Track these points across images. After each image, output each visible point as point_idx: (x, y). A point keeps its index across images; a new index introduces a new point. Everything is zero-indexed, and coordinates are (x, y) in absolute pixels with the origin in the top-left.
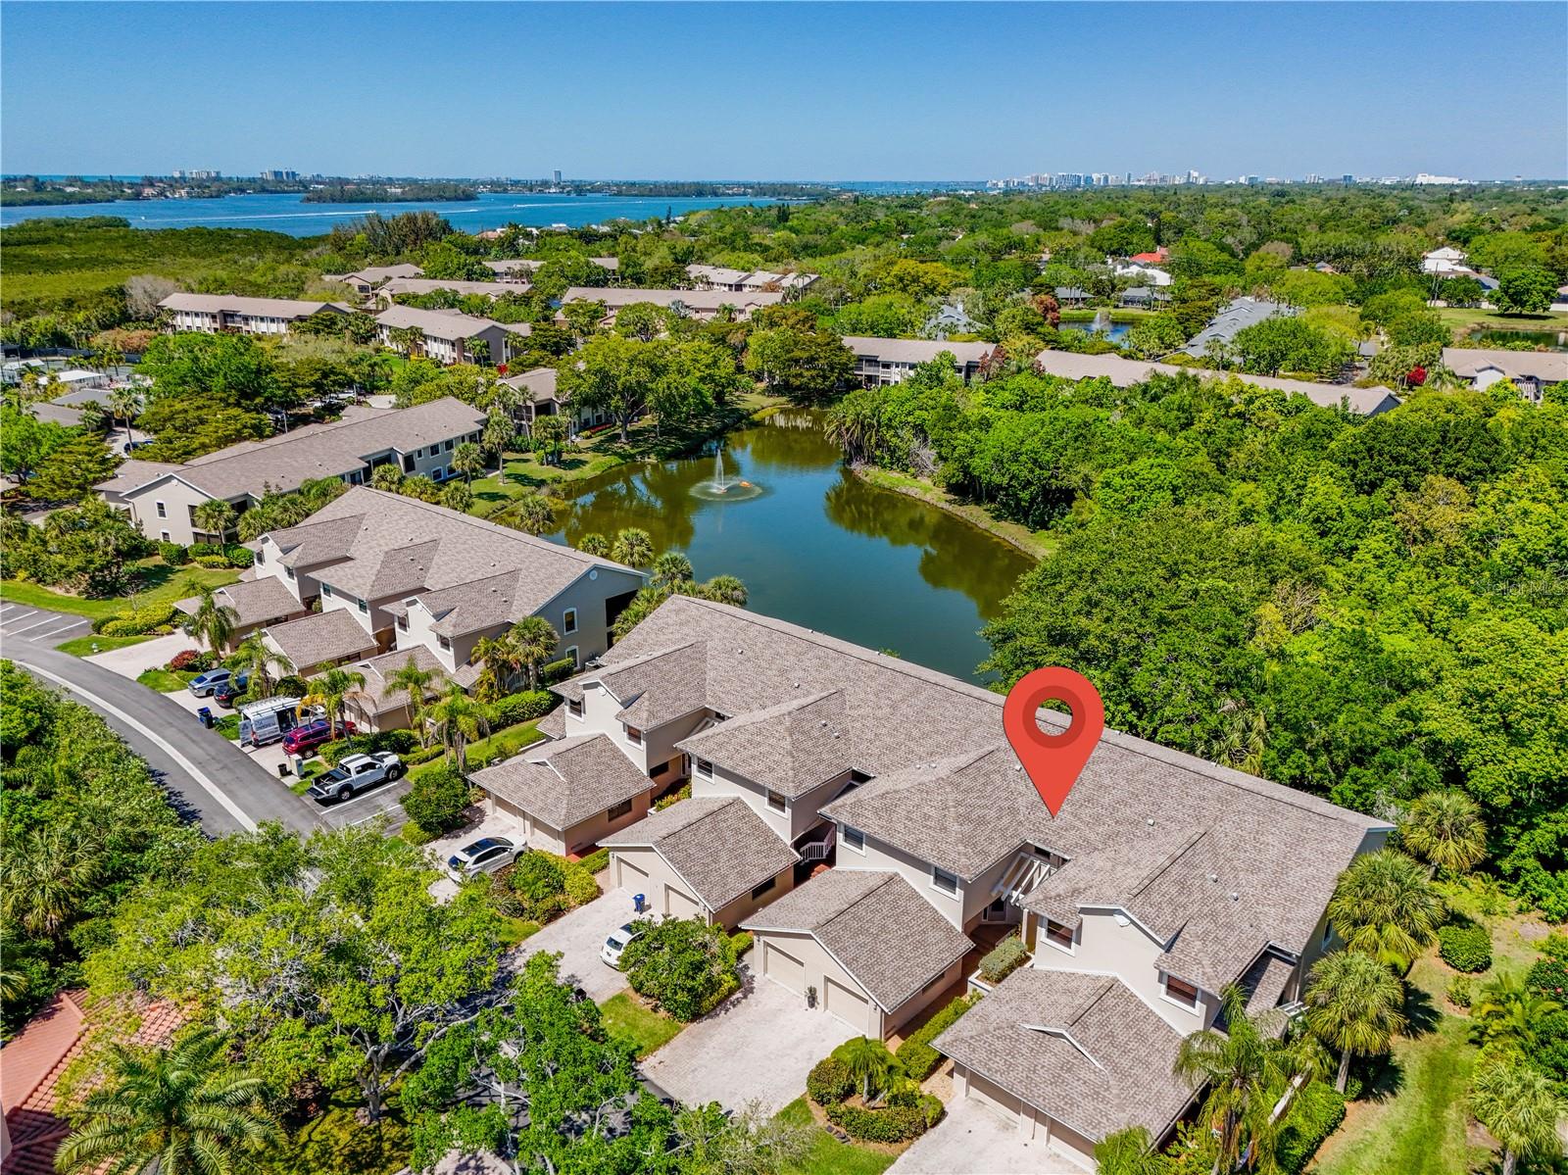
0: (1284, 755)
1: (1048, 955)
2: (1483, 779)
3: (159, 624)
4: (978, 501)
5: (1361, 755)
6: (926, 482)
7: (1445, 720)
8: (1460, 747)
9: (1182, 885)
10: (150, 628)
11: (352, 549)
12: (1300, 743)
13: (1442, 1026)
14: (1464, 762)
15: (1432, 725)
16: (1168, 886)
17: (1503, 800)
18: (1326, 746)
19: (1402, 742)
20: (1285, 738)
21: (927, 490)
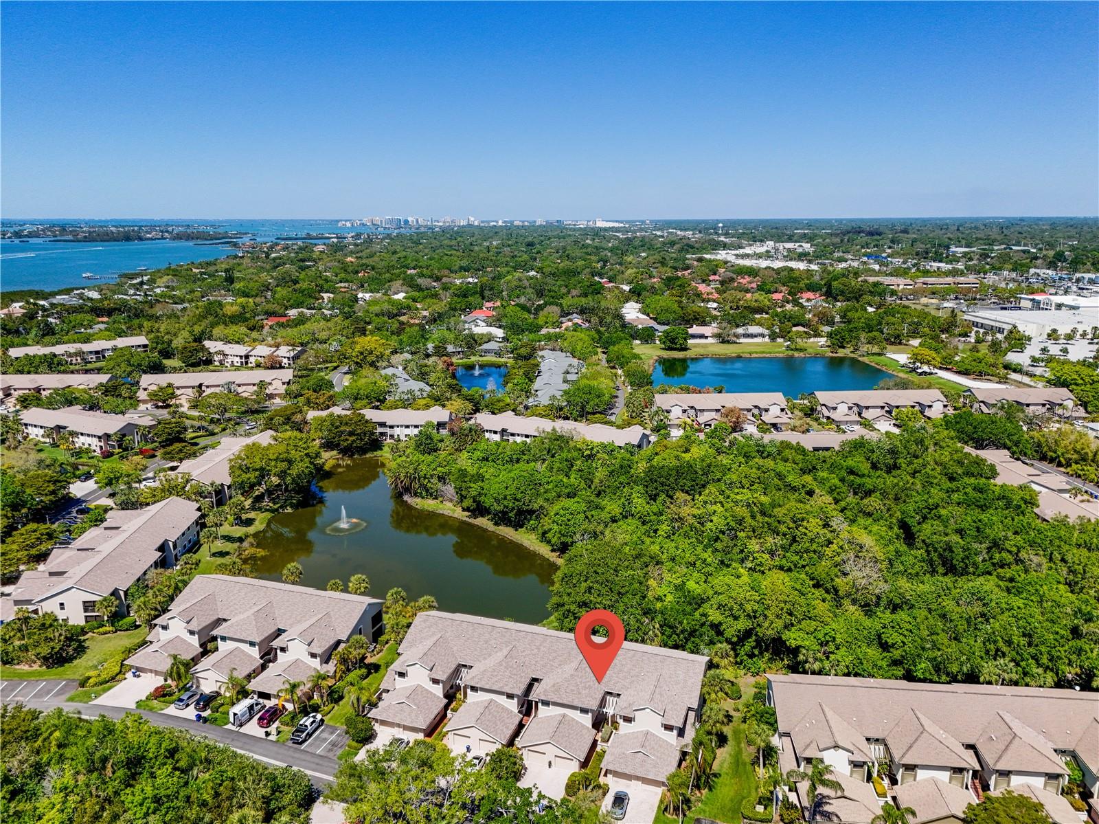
0: (669, 637)
1: (624, 727)
2: (729, 633)
3: (117, 675)
4: (482, 516)
5: (692, 633)
6: (449, 505)
7: (715, 616)
8: (720, 624)
9: (661, 695)
10: (113, 678)
12: (674, 632)
13: (734, 719)
14: (722, 629)
15: (711, 618)
16: (657, 696)
17: (735, 639)
18: (682, 632)
19: (703, 625)
20: (668, 631)
21: (450, 509)
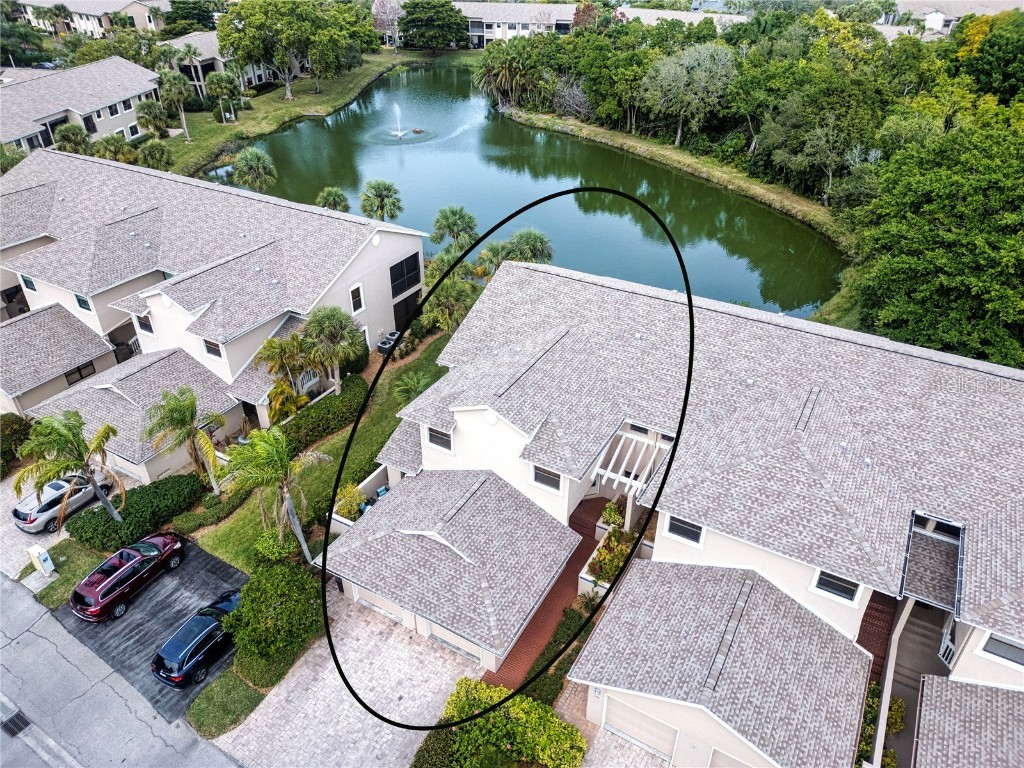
11: (50, 227)
